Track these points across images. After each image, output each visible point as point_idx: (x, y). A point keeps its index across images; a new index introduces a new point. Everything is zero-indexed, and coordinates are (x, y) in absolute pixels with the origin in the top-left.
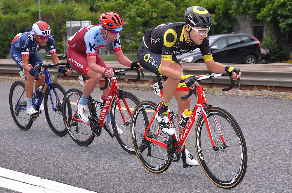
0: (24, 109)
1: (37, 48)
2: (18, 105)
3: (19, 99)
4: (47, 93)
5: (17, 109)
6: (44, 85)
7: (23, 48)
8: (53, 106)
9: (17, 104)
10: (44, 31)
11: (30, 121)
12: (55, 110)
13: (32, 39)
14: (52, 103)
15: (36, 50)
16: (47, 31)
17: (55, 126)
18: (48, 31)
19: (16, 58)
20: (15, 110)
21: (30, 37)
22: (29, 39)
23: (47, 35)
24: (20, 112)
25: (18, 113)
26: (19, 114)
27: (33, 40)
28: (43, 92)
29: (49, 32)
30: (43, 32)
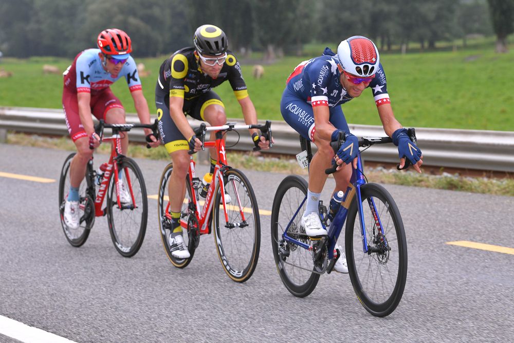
0: (300, 245)
1: (342, 95)
2: (288, 234)
3: (291, 219)
4: (355, 208)
5: (285, 243)
6: (349, 189)
7: (314, 86)
8: (364, 241)
9: (285, 233)
10: (362, 67)
11: (313, 275)
12: (369, 251)
13: (334, 70)
14: (363, 233)
15: (341, 99)
16: (368, 66)
17: (364, 288)
18: (370, 66)
19: (293, 111)
20: (281, 245)
21: (330, 65)
22: (327, 67)
23: (368, 75)
24: (291, 252)
25: (287, 252)
26: (288, 255)
27: (335, 73)
28: (346, 205)
29: (373, 68)
30: (357, 68)
